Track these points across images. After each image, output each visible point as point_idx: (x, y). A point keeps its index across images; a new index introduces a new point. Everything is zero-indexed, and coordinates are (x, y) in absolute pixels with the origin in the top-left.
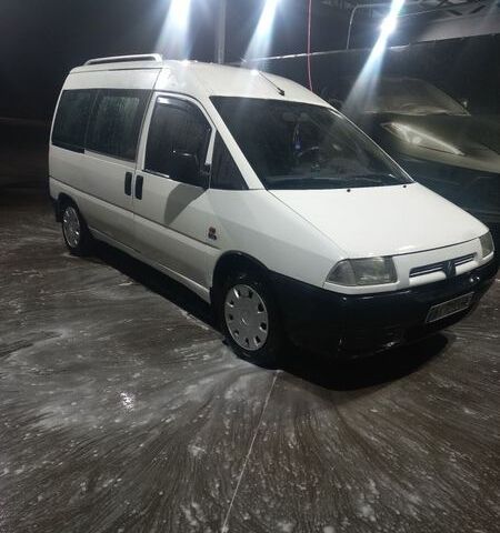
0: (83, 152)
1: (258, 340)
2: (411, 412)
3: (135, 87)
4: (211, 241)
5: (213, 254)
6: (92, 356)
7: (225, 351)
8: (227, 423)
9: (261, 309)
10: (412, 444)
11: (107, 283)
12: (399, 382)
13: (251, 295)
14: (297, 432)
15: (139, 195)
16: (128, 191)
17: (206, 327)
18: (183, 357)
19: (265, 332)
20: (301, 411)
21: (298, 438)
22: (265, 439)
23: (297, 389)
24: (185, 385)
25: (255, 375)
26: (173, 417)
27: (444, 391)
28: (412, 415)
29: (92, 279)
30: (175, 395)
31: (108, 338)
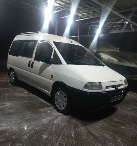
0: (17, 56)
1: (64, 107)
2: (107, 127)
3: (33, 39)
4: (52, 78)
5: (52, 82)
6: (15, 110)
7: (54, 110)
8: (54, 129)
9: (65, 97)
10: (108, 136)
11: (21, 92)
12: (104, 119)
13: (62, 93)
14: (74, 132)
15: (32, 67)
16: (29, 66)
17: (49, 104)
18: (42, 112)
19: (66, 104)
20: (76, 126)
21: (75, 134)
22: (65, 134)
23: (75, 121)
24: (42, 119)
25: (63, 117)
26: (38, 127)
27: (116, 122)
28: (107, 128)
29: (17, 91)
30: (39, 122)
31: (20, 106)
